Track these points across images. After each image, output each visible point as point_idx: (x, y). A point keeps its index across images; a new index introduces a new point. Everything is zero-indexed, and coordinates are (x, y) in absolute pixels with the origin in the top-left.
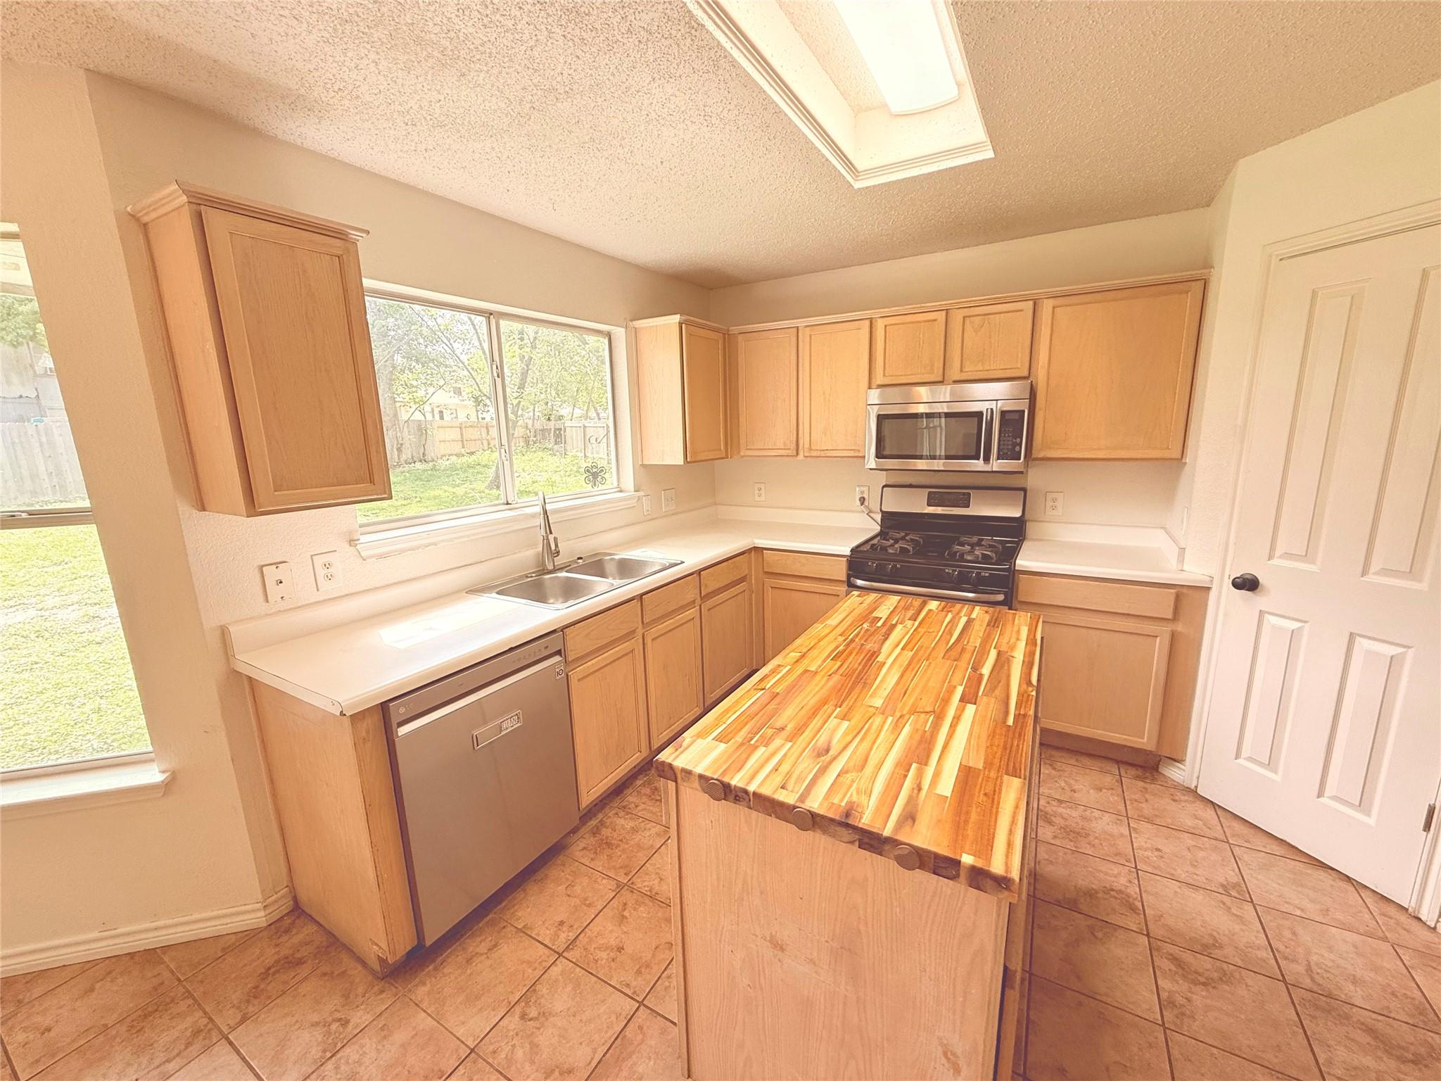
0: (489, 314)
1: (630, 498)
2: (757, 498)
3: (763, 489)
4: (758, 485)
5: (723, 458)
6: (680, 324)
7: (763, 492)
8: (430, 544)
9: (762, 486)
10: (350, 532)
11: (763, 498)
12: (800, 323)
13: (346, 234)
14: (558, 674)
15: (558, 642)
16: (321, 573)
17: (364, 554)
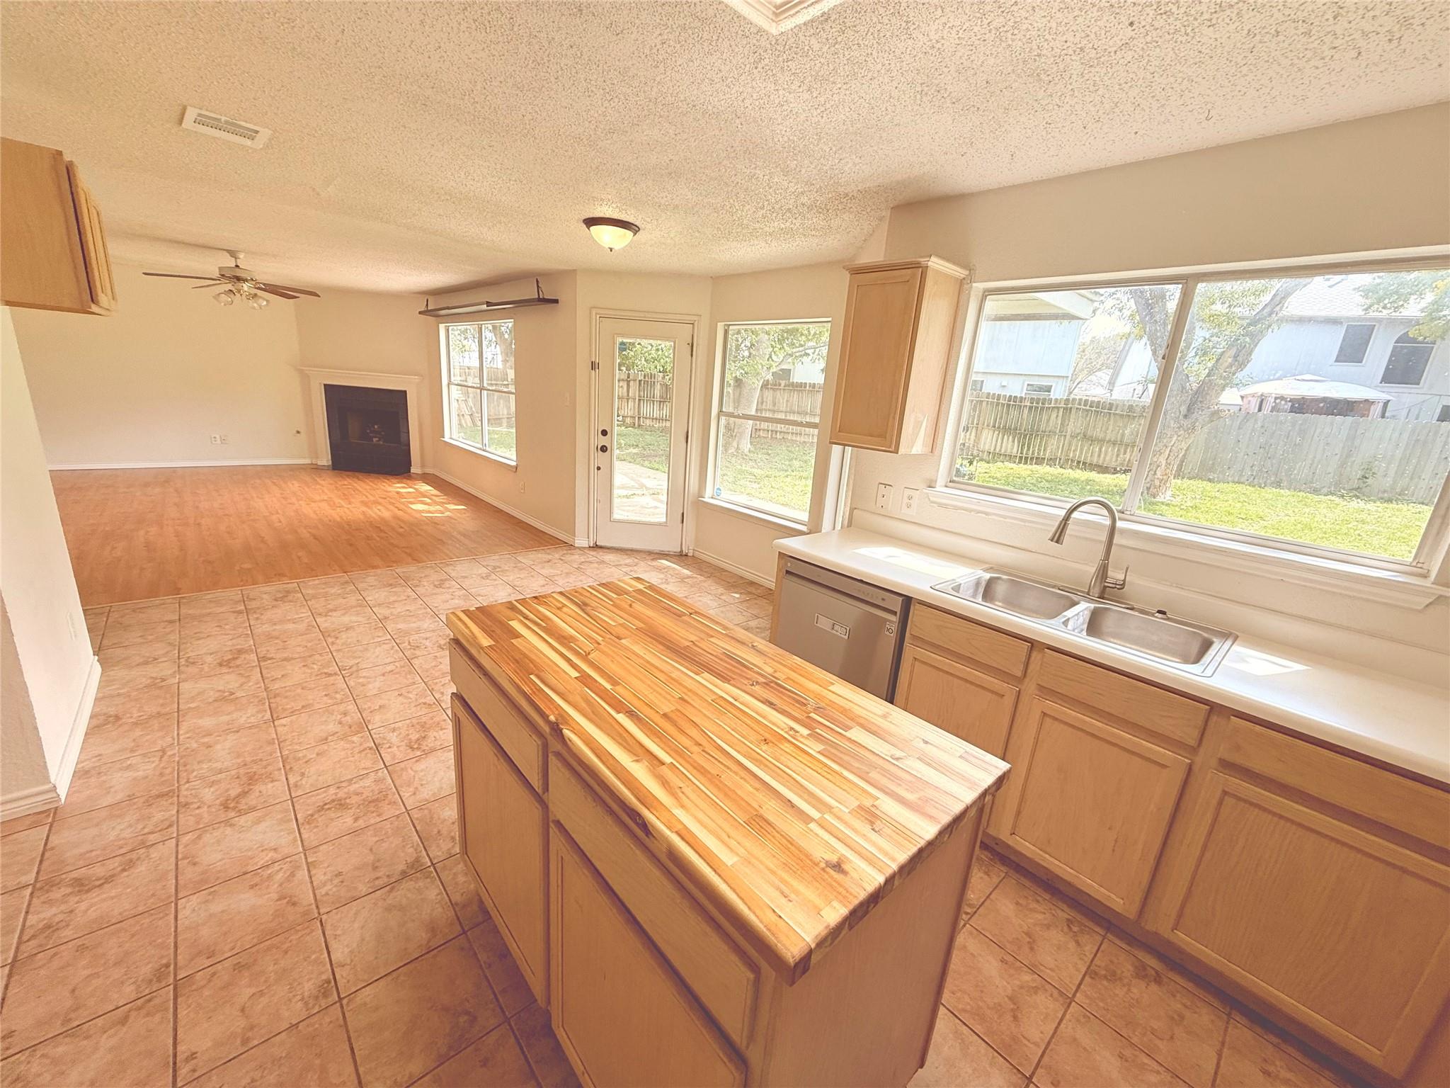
1: (1423, 593)
8: (982, 512)
10: (930, 482)
13: (918, 263)
14: (888, 630)
15: (897, 605)
16: (906, 500)
17: (931, 499)
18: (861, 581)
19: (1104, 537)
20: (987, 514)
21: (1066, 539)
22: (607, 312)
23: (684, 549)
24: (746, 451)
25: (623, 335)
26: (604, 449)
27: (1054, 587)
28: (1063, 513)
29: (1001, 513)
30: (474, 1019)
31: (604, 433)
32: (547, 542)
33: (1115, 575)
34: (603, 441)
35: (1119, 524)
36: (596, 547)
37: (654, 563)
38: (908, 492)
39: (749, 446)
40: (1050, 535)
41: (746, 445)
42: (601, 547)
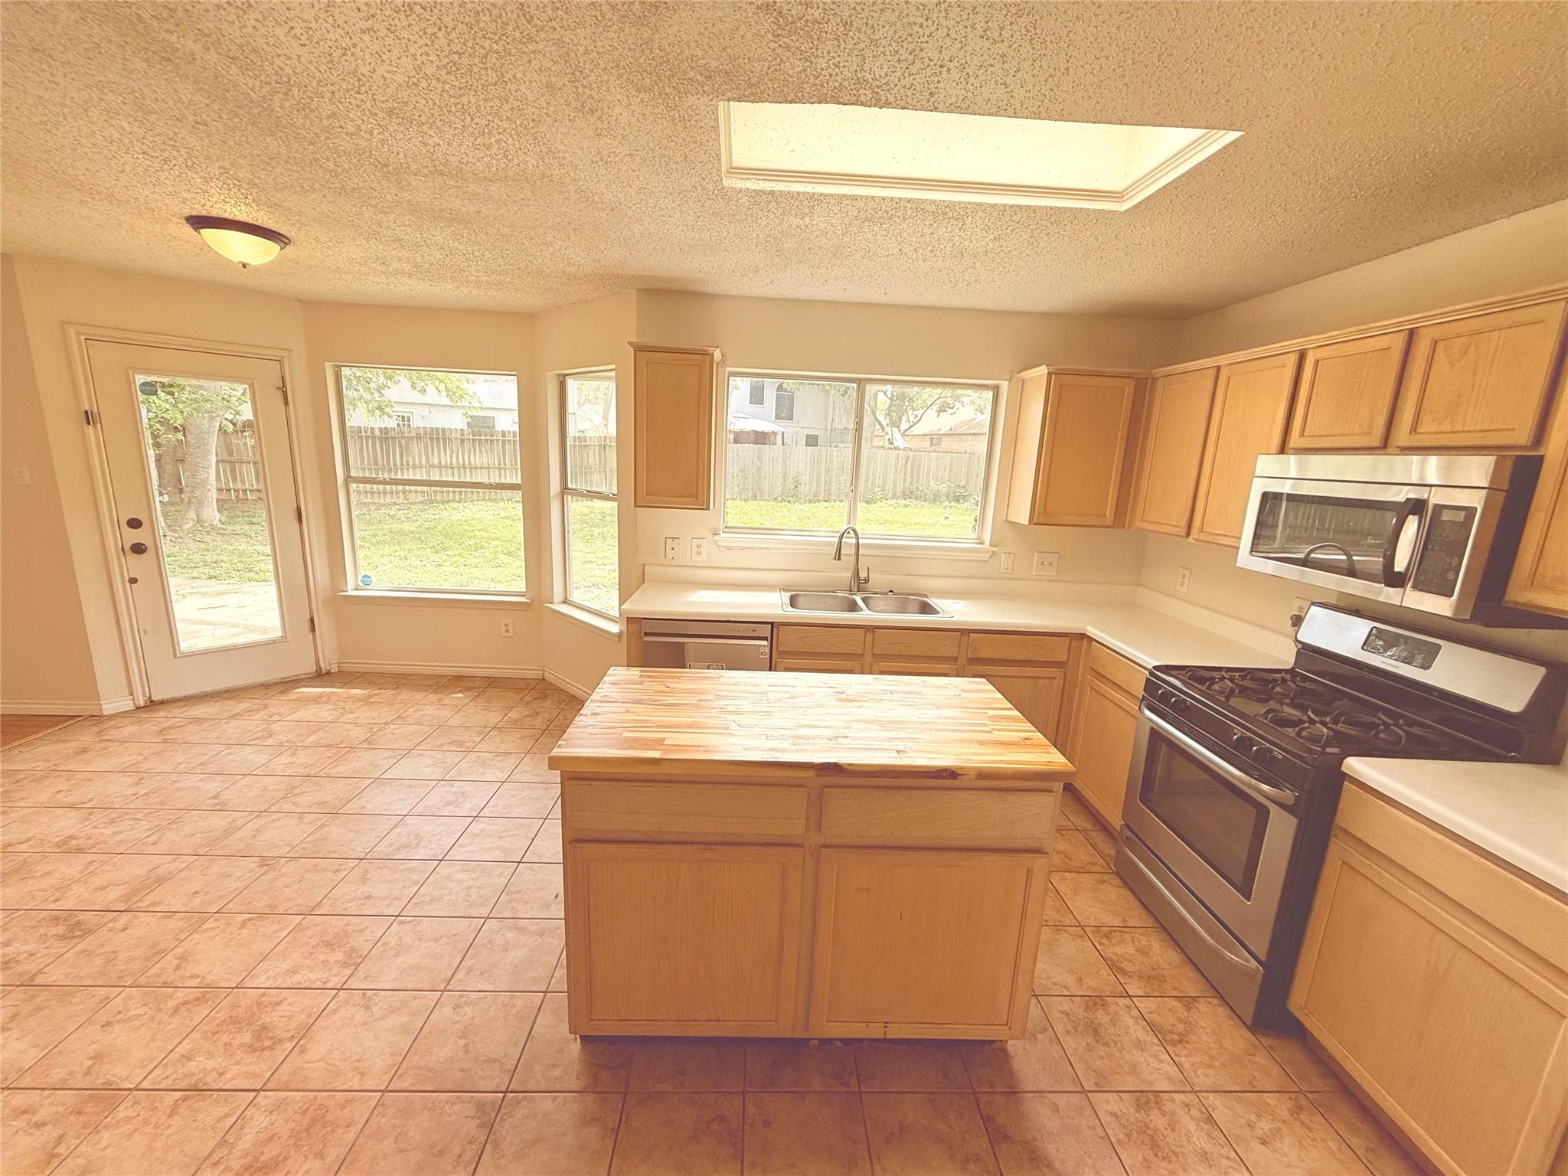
0: (859, 381)
1: (986, 552)
2: (1179, 588)
3: (1187, 576)
4: (1183, 571)
5: (1109, 527)
6: (1049, 374)
7: (1186, 580)
9: (1187, 573)
10: (715, 529)
11: (1185, 589)
12: (1222, 360)
13: (707, 351)
14: (762, 654)
15: (766, 631)
16: (695, 549)
17: (719, 544)
18: (728, 621)
19: (853, 552)
20: (767, 549)
21: (842, 557)
22: (97, 331)
23: (322, 665)
24: (216, 523)
25: (146, 371)
26: (138, 549)
27: (828, 592)
28: (836, 540)
29: (779, 546)
30: (722, 1118)
31: (134, 524)
32: (37, 726)
33: (863, 575)
34: (133, 536)
35: (861, 541)
36: (152, 705)
37: (292, 696)
38: (696, 542)
39: (218, 515)
40: (833, 557)
41: (212, 514)
42: (162, 702)
